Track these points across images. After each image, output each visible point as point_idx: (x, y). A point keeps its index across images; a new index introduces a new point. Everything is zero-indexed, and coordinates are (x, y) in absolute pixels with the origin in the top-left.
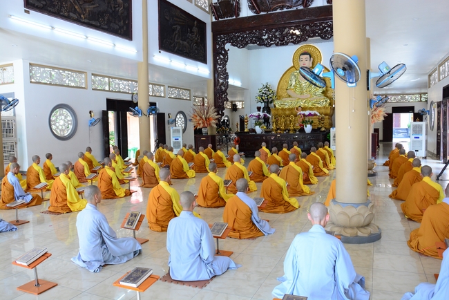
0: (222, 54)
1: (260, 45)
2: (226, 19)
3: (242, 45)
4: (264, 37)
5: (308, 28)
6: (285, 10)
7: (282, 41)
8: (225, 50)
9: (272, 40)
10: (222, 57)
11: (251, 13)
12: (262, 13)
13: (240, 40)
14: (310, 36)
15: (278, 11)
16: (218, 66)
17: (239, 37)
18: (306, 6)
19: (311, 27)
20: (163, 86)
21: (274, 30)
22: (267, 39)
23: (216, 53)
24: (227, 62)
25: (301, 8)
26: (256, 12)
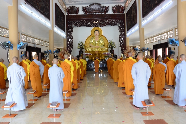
0: (70, 29)
1: (87, 26)
2: (72, 14)
3: (79, 26)
4: (88, 23)
5: (106, 21)
6: (97, 14)
7: (96, 25)
8: (72, 27)
9: (92, 25)
11: (83, 13)
13: (78, 24)
14: (106, 25)
15: (94, 14)
16: (69, 34)
17: (78, 22)
18: (105, 13)
19: (107, 21)
20: (43, 41)
21: (92, 21)
22: (90, 24)
23: (68, 28)
24: (72, 32)
25: (103, 13)
26: (86, 13)
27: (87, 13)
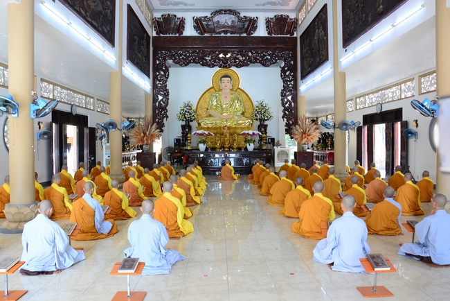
0: (163, 70)
1: (203, 65)
2: (168, 35)
3: (184, 63)
4: (207, 58)
5: (250, 54)
6: (229, 35)
8: (166, 67)
9: (215, 62)
10: (162, 73)
11: (194, 33)
12: (206, 35)
13: (183, 58)
14: (251, 62)
15: (223, 35)
16: (158, 82)
17: (181, 55)
18: (249, 34)
19: (252, 53)
20: (93, 98)
21: (217, 53)
22: (210, 60)
23: (157, 68)
24: (167, 78)
25: (245, 35)
26: (201, 33)
27: (205, 32)
